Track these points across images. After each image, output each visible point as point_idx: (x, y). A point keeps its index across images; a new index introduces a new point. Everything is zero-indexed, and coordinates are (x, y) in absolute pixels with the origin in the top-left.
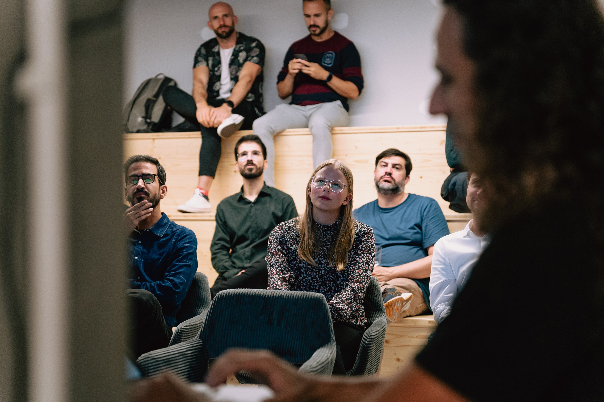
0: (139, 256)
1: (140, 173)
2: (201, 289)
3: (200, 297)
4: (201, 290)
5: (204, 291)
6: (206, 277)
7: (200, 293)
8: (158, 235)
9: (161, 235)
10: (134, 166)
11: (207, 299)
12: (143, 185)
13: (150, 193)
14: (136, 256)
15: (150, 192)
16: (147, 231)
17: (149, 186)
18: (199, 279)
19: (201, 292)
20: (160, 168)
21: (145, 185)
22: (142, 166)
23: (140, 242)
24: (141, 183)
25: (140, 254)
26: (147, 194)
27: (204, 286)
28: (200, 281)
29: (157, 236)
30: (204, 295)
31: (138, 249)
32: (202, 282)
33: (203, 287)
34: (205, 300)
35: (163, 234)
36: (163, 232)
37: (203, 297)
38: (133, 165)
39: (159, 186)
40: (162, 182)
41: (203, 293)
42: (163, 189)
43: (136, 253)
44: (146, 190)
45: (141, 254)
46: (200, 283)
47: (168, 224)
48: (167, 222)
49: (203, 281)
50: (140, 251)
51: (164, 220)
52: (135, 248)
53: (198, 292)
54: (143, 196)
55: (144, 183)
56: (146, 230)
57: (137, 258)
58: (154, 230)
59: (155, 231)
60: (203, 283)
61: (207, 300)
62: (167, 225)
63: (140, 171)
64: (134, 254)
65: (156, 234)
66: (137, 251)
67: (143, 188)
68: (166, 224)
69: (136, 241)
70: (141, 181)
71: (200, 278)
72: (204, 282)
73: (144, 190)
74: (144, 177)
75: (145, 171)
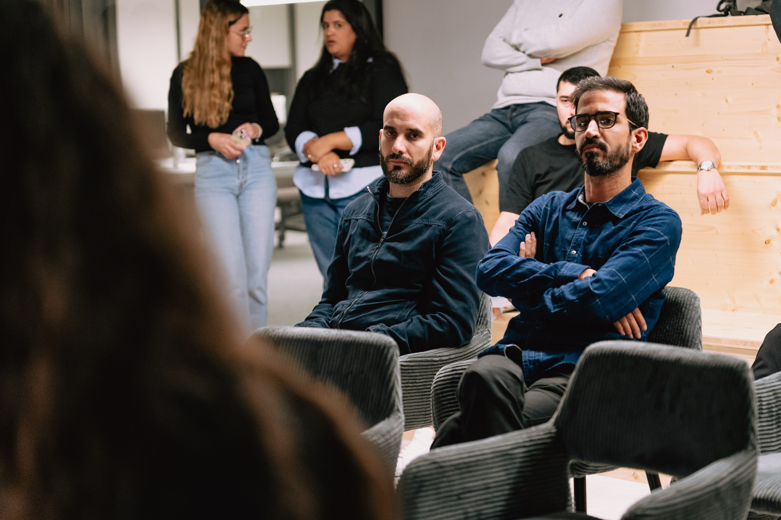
0: (579, 250)
1: (593, 110)
2: (685, 319)
3: (682, 334)
4: (685, 321)
5: (690, 324)
6: (696, 298)
7: (684, 327)
8: (616, 214)
9: (620, 215)
10: (585, 98)
11: (693, 338)
12: (595, 131)
13: (608, 145)
14: (574, 248)
15: (610, 145)
16: (599, 205)
17: (607, 132)
18: (684, 301)
19: (685, 325)
20: (631, 100)
21: (600, 132)
22: (597, 98)
23: (585, 223)
24: (593, 128)
25: (580, 245)
26: (603, 148)
27: (690, 315)
28: (685, 305)
29: (614, 215)
30: (688, 330)
31: (579, 236)
32: (688, 307)
33: (688, 317)
34: (691, 339)
35: (625, 214)
36: (625, 210)
37: (688, 334)
38: (584, 96)
39: (628, 131)
40: (635, 124)
41: (689, 326)
42: (638, 135)
43: (575, 243)
44: (602, 140)
45: (582, 246)
46: (684, 309)
47: (639, 199)
48: (638, 194)
49: (690, 305)
50: (582, 239)
51: (634, 190)
52: (574, 234)
53: (680, 324)
54: (595, 150)
55: (599, 127)
56: (597, 204)
57: (575, 252)
58: (610, 205)
59: (612, 207)
60: (689, 309)
61: (693, 340)
62: (637, 200)
63: (594, 106)
64: (571, 245)
65: (613, 213)
66: (577, 240)
67: (596, 137)
68: (635, 198)
69: (579, 221)
70: (593, 123)
71: (686, 300)
72: (691, 307)
73: (597, 140)
74: (599, 117)
75: (601, 107)
